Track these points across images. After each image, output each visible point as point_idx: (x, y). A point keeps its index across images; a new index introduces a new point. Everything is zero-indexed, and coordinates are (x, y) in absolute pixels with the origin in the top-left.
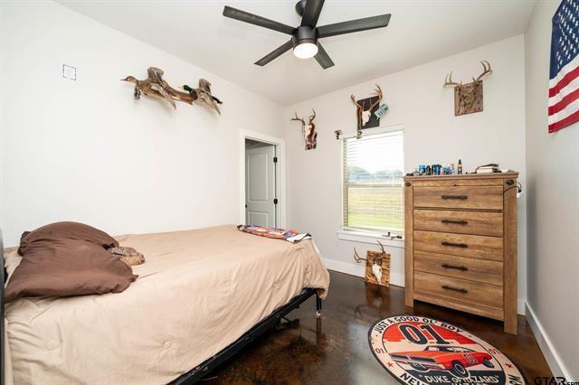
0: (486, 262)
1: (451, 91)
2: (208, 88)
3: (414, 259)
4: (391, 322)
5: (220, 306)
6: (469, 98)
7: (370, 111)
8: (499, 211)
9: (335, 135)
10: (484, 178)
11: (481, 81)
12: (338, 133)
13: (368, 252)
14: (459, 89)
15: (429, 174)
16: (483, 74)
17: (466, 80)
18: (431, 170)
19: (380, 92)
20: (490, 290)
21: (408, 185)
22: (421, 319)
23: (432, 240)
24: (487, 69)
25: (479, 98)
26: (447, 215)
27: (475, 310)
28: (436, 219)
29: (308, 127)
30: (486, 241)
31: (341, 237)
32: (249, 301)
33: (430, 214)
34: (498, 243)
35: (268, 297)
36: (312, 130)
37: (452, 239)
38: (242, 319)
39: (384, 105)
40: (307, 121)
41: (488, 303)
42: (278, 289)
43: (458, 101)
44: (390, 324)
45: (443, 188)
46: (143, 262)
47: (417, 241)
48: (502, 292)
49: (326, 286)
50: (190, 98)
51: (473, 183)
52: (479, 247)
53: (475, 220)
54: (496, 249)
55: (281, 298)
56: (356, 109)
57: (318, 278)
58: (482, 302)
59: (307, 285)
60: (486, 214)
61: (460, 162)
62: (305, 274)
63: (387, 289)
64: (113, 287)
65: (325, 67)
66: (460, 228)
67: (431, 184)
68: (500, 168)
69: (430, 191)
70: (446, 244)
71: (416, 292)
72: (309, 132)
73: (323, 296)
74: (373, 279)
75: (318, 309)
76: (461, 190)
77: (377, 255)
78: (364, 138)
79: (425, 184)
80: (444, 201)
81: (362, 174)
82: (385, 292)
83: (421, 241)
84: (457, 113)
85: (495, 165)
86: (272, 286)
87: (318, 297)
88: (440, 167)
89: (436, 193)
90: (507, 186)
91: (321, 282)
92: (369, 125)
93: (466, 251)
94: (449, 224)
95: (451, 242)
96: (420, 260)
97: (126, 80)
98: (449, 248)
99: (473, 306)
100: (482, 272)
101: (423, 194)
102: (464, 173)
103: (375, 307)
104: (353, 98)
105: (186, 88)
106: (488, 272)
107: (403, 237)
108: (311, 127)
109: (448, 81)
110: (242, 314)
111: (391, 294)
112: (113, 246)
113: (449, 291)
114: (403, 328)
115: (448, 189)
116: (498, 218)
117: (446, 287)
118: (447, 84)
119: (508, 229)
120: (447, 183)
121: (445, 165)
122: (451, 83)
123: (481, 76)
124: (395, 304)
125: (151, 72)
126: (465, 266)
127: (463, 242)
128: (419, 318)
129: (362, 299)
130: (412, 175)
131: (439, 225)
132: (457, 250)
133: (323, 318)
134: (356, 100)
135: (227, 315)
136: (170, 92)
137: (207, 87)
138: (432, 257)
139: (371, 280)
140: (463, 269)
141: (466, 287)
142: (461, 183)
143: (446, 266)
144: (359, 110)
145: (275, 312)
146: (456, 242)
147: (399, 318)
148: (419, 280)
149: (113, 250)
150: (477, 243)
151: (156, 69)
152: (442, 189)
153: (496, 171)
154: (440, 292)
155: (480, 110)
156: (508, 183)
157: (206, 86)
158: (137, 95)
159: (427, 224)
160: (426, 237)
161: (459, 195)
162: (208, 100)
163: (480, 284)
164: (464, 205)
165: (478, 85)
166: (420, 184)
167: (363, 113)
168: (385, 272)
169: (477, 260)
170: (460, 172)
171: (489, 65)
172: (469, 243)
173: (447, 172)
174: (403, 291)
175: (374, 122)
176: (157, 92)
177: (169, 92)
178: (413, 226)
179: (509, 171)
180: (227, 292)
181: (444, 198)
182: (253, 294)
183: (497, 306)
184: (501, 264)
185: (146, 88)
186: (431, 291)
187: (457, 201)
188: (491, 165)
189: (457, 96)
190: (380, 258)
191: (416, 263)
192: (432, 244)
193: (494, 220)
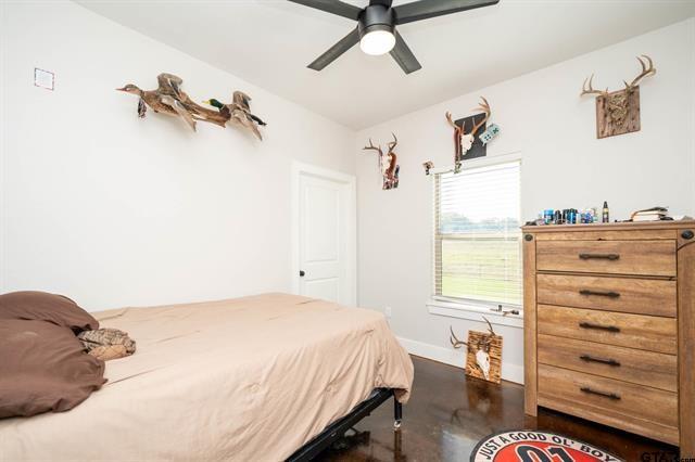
0: (648, 354)
1: (592, 102)
2: (247, 104)
3: (538, 346)
4: (505, 441)
5: (240, 425)
6: (619, 112)
7: (473, 134)
8: (671, 278)
9: (424, 169)
10: (645, 228)
11: (638, 87)
12: (428, 167)
13: (471, 333)
14: (604, 100)
15: (560, 223)
16: (641, 76)
17: (614, 85)
18: (563, 217)
19: (487, 106)
20: (657, 397)
21: (528, 238)
22: (549, 437)
23: (565, 320)
24: (647, 69)
25: (634, 112)
26: (588, 283)
27: (632, 426)
28: (571, 289)
29: (386, 159)
30: (650, 323)
31: (432, 310)
32: (288, 413)
33: (560, 281)
34: (668, 326)
35: (317, 407)
36: (393, 162)
37: (595, 319)
38: (274, 444)
39: (492, 126)
40: (386, 151)
41: (652, 417)
42: (335, 393)
43: (602, 117)
44: (503, 445)
45: (583, 243)
46: (130, 353)
47: (543, 320)
48: (675, 401)
49: (408, 385)
50: (221, 118)
51: (627, 235)
52: (637, 332)
53: (630, 292)
54: (666, 335)
55: (339, 405)
56: (453, 132)
57: (396, 373)
58: (642, 414)
59: (380, 383)
60: (648, 282)
61: (606, 206)
62: (377, 368)
63: (498, 387)
64: (51, 404)
65: (408, 72)
66: (607, 301)
67: (564, 237)
68: (669, 214)
69: (562, 248)
70: (586, 326)
71: (542, 396)
72: (388, 166)
73: (404, 400)
74: (478, 372)
75: (396, 418)
76: (609, 246)
77: (483, 337)
78: (463, 173)
79: (554, 237)
80: (583, 262)
81: (463, 222)
82: (493, 391)
83: (547, 320)
84: (601, 135)
85: (663, 210)
86: (326, 389)
87: (396, 402)
88: (575, 212)
89: (570, 251)
90: (683, 241)
91: (401, 378)
92: (470, 154)
93: (618, 337)
94: (592, 297)
95: (595, 323)
96: (546, 348)
97: (125, 89)
98: (592, 333)
99: (631, 420)
100: (642, 370)
101: (551, 251)
102: (612, 221)
103: (481, 413)
104: (448, 117)
105: (214, 103)
106: (652, 370)
107: (521, 313)
108: (391, 158)
109: (587, 89)
110: (275, 435)
111: (505, 394)
112: (88, 327)
113: (592, 397)
114: (522, 451)
115: (589, 245)
116: (669, 289)
117: (586, 390)
118: (585, 92)
119: (685, 307)
120: (588, 236)
121: (582, 209)
122: (591, 91)
123: (637, 79)
124: (509, 411)
125: (162, 80)
126: (617, 360)
127: (613, 324)
128: (547, 435)
129: (461, 398)
130: (534, 224)
131: (575, 297)
132: (603, 335)
133: (404, 432)
134: (453, 120)
135: (252, 437)
136: (190, 107)
137: (245, 102)
138: (563, 345)
139: (474, 372)
140: (613, 364)
141: (618, 391)
142: (608, 236)
143: (586, 359)
144: (457, 133)
145: (330, 428)
146: (602, 323)
147: (516, 434)
148: (544, 377)
149: (88, 335)
150: (635, 326)
151: (170, 76)
152: (581, 244)
153: (663, 218)
154: (579, 398)
155: (636, 129)
156: (684, 236)
157: (243, 102)
158: (141, 110)
159: (558, 296)
160: (556, 315)
161: (607, 253)
162: (245, 120)
163: (640, 388)
164: (613, 268)
165: (632, 93)
166: (546, 237)
167: (463, 137)
168: (495, 362)
169: (635, 352)
170: (606, 220)
171: (651, 62)
172: (621, 325)
173: (586, 219)
174: (521, 391)
175: (478, 149)
176: (169, 108)
177: (187, 108)
178: (537, 299)
179: (685, 218)
180: (251, 401)
181: (584, 257)
182: (294, 402)
183: (669, 423)
184: (674, 359)
185: (154, 102)
186: (563, 394)
187: (604, 263)
188: (656, 209)
189: (601, 110)
190: (486, 342)
191: (541, 353)
192: (565, 326)
193: (661, 292)
